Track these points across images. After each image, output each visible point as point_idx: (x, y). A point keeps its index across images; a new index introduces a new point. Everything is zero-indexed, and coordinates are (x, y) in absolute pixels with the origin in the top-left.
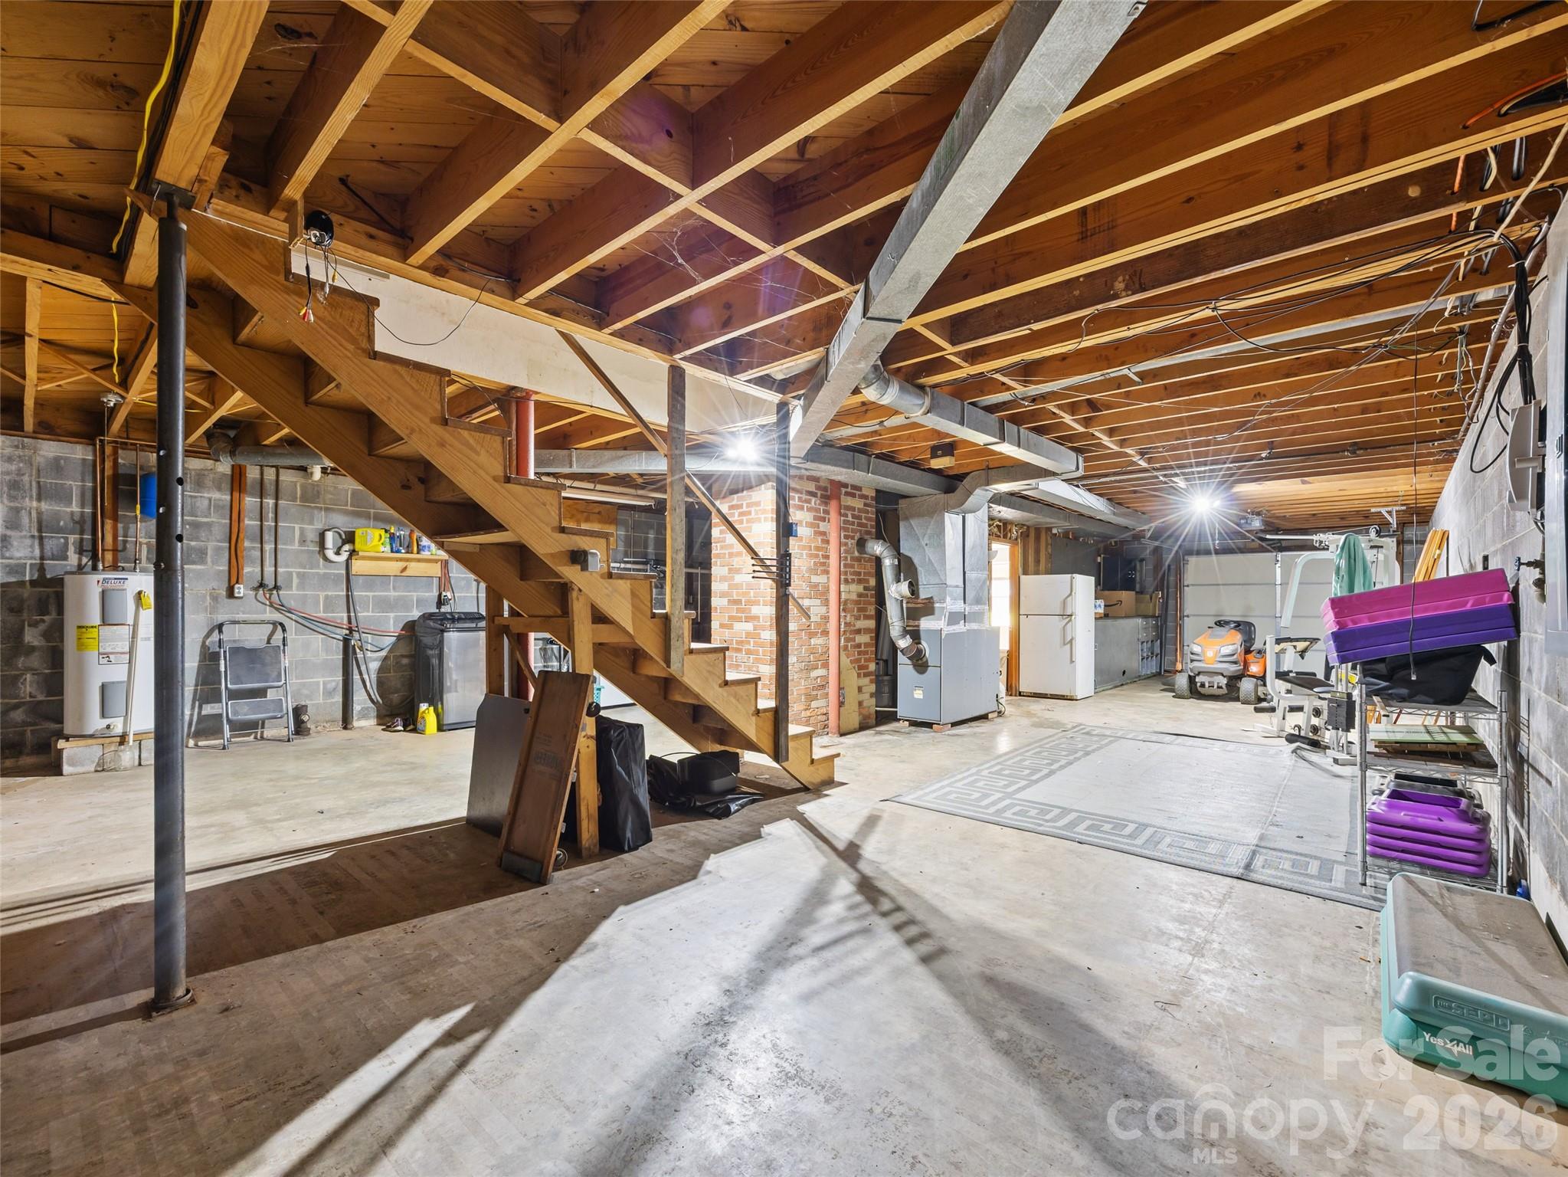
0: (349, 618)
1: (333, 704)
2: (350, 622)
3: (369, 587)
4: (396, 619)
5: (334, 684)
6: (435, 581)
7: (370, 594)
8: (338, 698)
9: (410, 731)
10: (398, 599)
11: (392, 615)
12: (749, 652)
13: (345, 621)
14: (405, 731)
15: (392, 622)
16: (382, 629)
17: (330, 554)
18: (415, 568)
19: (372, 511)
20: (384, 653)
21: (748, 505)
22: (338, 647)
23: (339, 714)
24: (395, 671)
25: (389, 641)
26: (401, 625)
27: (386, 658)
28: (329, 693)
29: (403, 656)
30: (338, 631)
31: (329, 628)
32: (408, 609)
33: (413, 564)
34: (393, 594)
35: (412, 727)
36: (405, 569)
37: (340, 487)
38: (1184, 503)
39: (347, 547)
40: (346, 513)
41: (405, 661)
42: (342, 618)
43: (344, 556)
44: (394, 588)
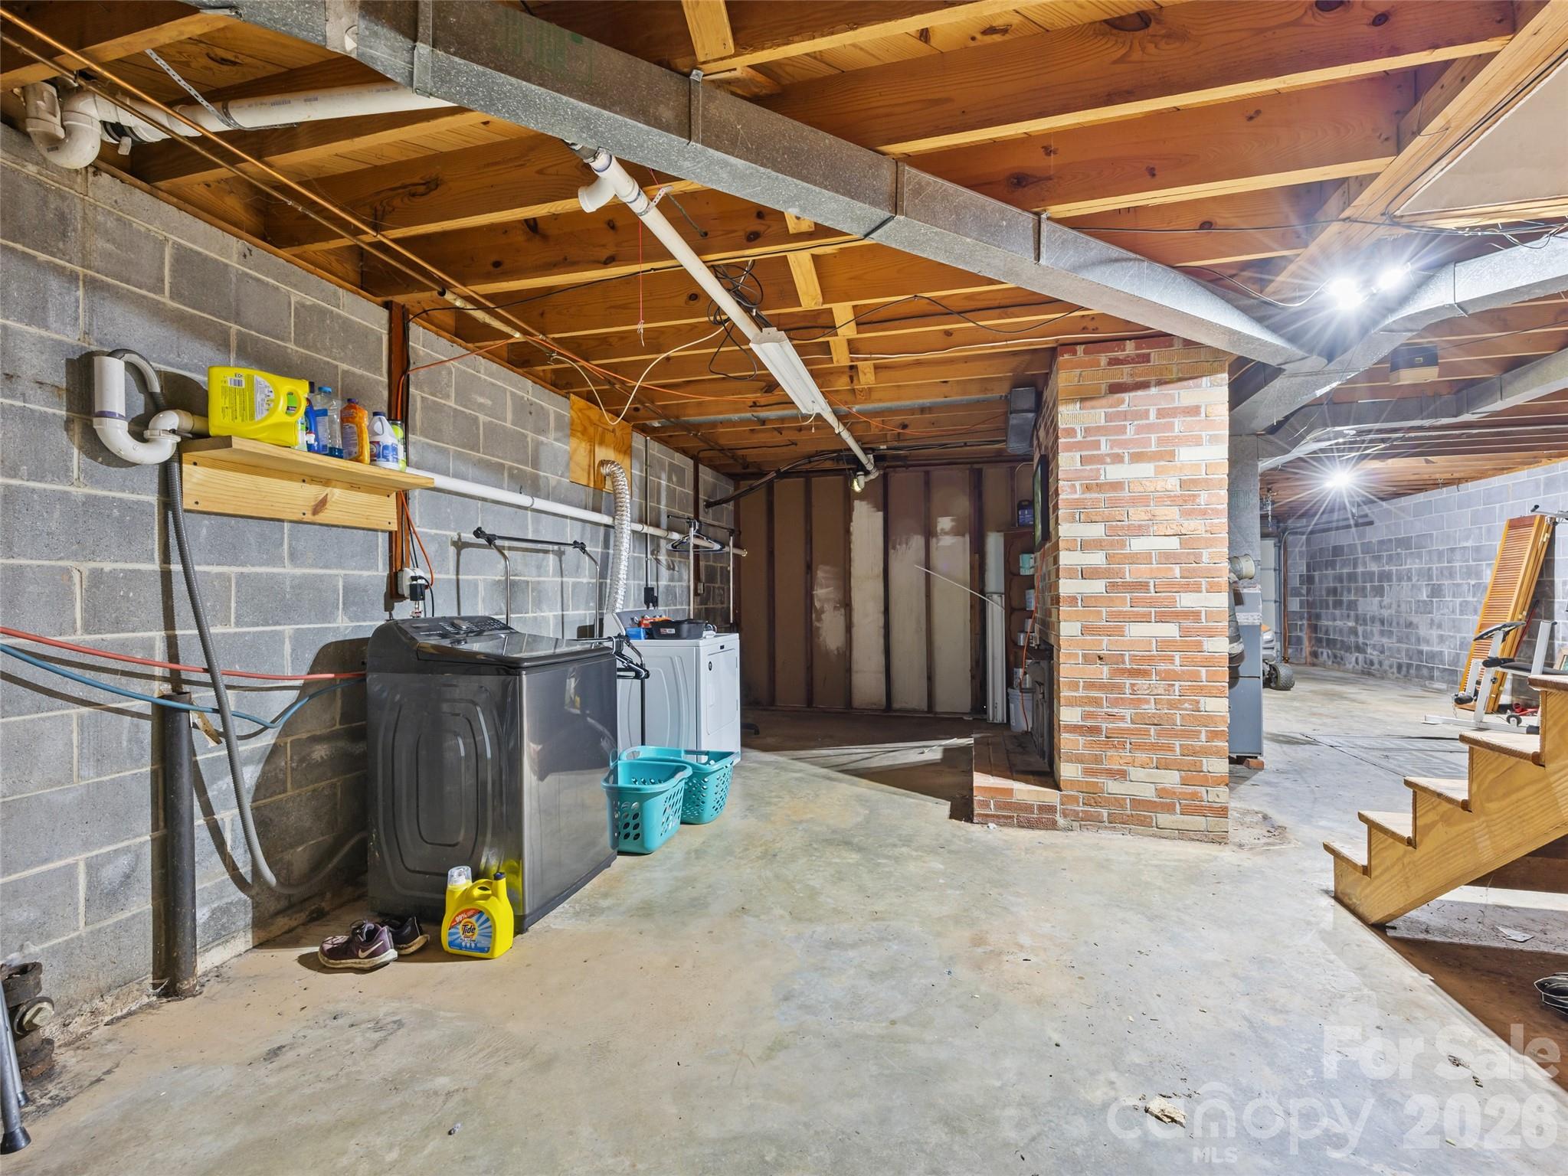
0: (172, 643)
1: (124, 926)
2: (173, 655)
3: (231, 553)
4: (298, 639)
5: (124, 862)
6: (382, 540)
7: (233, 570)
8: (141, 905)
9: (421, 955)
10: (301, 585)
11: (288, 629)
12: (1169, 677)
13: (160, 653)
14: (401, 958)
15: (287, 648)
16: (265, 670)
17: (117, 434)
18: (345, 505)
19: (235, 327)
20: (268, 739)
21: (1161, 413)
22: (134, 739)
23: (142, 954)
24: (297, 784)
25: (282, 700)
26: (310, 657)
27: (275, 750)
28: (106, 897)
29: (315, 739)
30: (137, 686)
31: (105, 678)
32: (325, 612)
33: (337, 494)
34: (289, 570)
35: (419, 942)
36: (320, 505)
37: (139, 224)
38: (1318, 479)
39: (171, 420)
40: (157, 312)
41: (320, 752)
42: (149, 645)
43: (163, 449)
44: (293, 556)
